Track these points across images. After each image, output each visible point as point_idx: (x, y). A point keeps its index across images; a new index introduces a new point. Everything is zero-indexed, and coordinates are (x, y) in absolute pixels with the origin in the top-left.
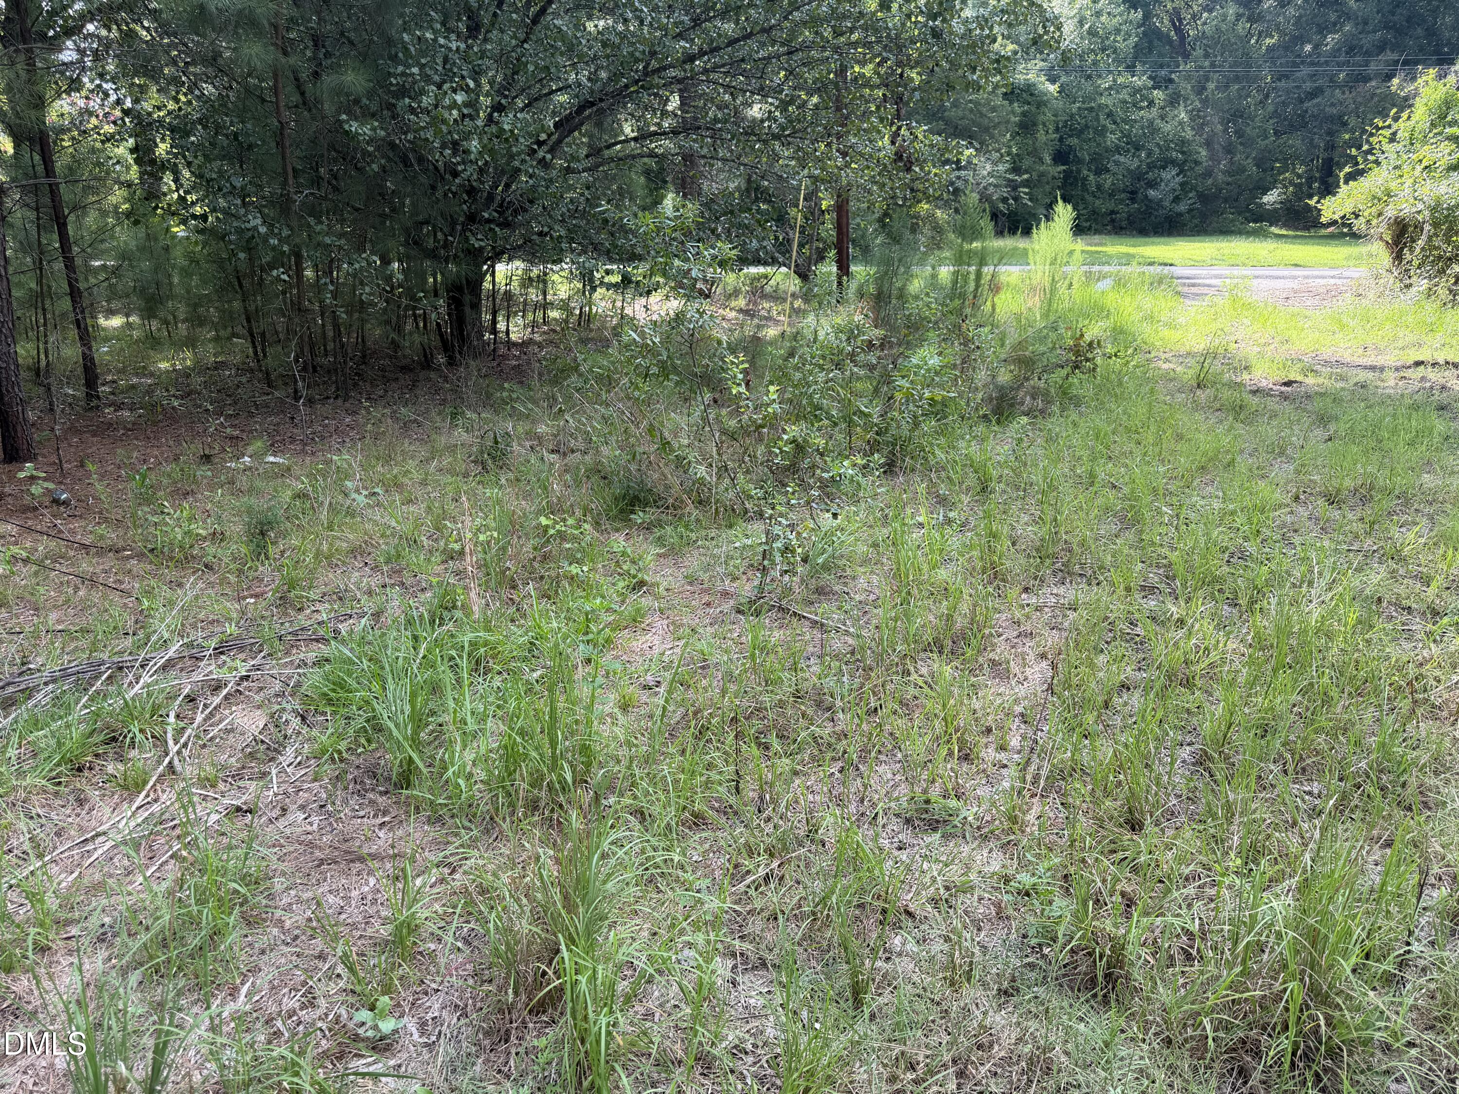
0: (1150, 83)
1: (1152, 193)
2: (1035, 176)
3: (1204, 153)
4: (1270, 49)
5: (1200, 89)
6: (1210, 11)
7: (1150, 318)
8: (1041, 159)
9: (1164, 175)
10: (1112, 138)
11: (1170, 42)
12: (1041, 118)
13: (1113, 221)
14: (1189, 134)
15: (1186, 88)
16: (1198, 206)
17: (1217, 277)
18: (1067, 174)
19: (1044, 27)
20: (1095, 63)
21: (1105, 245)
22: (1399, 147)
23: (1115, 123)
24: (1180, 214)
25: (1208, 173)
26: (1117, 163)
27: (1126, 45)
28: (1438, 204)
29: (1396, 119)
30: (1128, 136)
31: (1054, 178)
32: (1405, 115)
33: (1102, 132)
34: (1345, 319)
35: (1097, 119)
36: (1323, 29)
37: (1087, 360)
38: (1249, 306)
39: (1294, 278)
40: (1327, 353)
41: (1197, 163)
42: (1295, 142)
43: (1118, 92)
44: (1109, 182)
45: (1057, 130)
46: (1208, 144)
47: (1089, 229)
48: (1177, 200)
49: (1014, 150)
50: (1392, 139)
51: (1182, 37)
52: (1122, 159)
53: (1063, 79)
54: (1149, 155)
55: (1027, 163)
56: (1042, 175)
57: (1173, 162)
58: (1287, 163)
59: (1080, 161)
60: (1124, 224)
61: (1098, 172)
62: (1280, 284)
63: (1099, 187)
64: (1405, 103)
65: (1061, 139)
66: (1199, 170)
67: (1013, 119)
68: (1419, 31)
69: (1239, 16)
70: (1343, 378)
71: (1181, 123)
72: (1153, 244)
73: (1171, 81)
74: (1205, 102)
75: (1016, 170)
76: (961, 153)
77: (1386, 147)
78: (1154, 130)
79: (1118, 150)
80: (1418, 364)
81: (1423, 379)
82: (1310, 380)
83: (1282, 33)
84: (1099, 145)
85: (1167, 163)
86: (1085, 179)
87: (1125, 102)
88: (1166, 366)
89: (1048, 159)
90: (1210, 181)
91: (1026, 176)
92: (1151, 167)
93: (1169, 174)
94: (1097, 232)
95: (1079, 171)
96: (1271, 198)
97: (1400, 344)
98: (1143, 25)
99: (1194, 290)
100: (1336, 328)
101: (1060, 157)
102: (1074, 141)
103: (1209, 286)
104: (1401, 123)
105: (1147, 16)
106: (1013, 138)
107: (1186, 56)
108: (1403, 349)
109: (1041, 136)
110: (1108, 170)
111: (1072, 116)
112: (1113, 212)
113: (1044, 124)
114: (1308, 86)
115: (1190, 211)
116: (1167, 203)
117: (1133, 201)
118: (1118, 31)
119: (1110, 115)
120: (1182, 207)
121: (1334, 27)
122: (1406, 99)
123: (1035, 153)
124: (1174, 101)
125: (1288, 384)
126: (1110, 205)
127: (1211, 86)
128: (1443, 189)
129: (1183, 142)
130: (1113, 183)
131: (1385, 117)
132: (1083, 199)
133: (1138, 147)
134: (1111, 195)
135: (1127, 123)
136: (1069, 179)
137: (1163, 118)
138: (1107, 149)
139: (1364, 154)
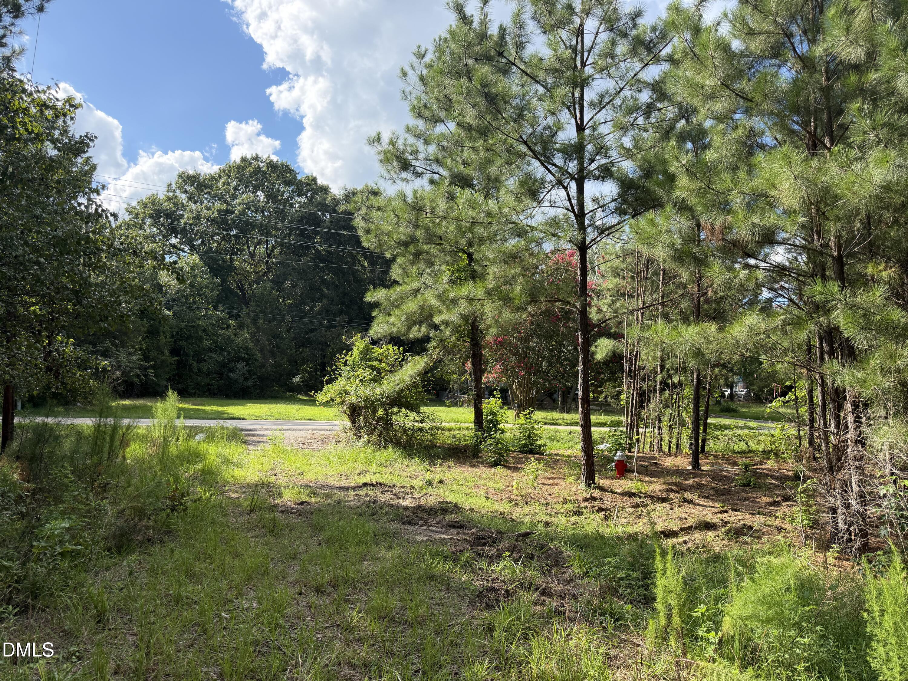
0: (227, 316)
1: (231, 375)
2: (158, 362)
3: (259, 355)
4: (290, 306)
5: (255, 321)
6: (258, 284)
7: (227, 461)
8: (163, 352)
9: (238, 365)
10: (206, 343)
11: (237, 295)
12: (162, 329)
13: (209, 390)
14: (250, 344)
15: (247, 321)
16: (258, 383)
17: (267, 430)
18: (179, 362)
19: (151, 302)
20: (194, 302)
21: (204, 405)
22: (348, 368)
23: (208, 335)
24: (249, 387)
25: (263, 366)
26: (210, 357)
27: (212, 294)
28: (367, 398)
29: (346, 355)
30: (216, 343)
31: (171, 364)
32: (349, 354)
33: (200, 339)
34: (331, 458)
35: (197, 332)
36: (314, 300)
37: (181, 504)
38: (283, 451)
39: (308, 430)
40: (322, 480)
41: (256, 360)
42: (306, 351)
43: (209, 319)
44: (206, 367)
45: (172, 336)
46: (261, 351)
47: (195, 394)
48: (246, 379)
49: (144, 347)
50: (345, 364)
51: (244, 294)
52: (213, 355)
53: (175, 308)
54: (229, 353)
55: (153, 354)
56: (163, 361)
57: (243, 359)
58: (304, 361)
59: (188, 355)
60: (216, 391)
61: (199, 362)
62: (300, 434)
63: (200, 370)
64: (349, 348)
65: (175, 342)
66: (257, 364)
67: (143, 329)
68: (356, 307)
69: (272, 289)
70: (329, 496)
71: (246, 339)
72: (233, 405)
73: (239, 316)
74: (258, 328)
75: (146, 358)
76: (99, 364)
77: (343, 368)
78: (231, 341)
79: (210, 350)
80: (365, 485)
81: (367, 495)
82: (313, 500)
83: (295, 299)
84: (199, 346)
85: (239, 359)
86: (191, 365)
87: (213, 325)
88: (234, 495)
89: (167, 353)
90: (264, 370)
91: (151, 363)
92: (230, 361)
93: (241, 365)
94: (200, 396)
95: (187, 360)
96: (297, 379)
97: (357, 472)
98: (222, 285)
99: (254, 438)
100: (326, 462)
101: (175, 352)
102: (183, 343)
103: (263, 436)
104: (347, 357)
105: (223, 281)
106: (143, 339)
107: (247, 304)
108: (359, 474)
109: (162, 339)
110: (205, 361)
111: (181, 329)
112: (209, 385)
113: (164, 333)
114: (309, 327)
115: (254, 386)
116: (240, 381)
117: (221, 379)
118: (207, 287)
119: (204, 330)
120: (249, 384)
121: (319, 300)
122: (349, 345)
123: (159, 349)
124: (241, 326)
125: (302, 503)
126: (208, 381)
127: (261, 321)
128: (368, 392)
129: (247, 349)
130: (208, 368)
131: (341, 354)
132: (190, 376)
133: (222, 349)
134: (208, 375)
135: (215, 336)
136: (181, 365)
137: (235, 335)
138: (204, 349)
139: (333, 371)
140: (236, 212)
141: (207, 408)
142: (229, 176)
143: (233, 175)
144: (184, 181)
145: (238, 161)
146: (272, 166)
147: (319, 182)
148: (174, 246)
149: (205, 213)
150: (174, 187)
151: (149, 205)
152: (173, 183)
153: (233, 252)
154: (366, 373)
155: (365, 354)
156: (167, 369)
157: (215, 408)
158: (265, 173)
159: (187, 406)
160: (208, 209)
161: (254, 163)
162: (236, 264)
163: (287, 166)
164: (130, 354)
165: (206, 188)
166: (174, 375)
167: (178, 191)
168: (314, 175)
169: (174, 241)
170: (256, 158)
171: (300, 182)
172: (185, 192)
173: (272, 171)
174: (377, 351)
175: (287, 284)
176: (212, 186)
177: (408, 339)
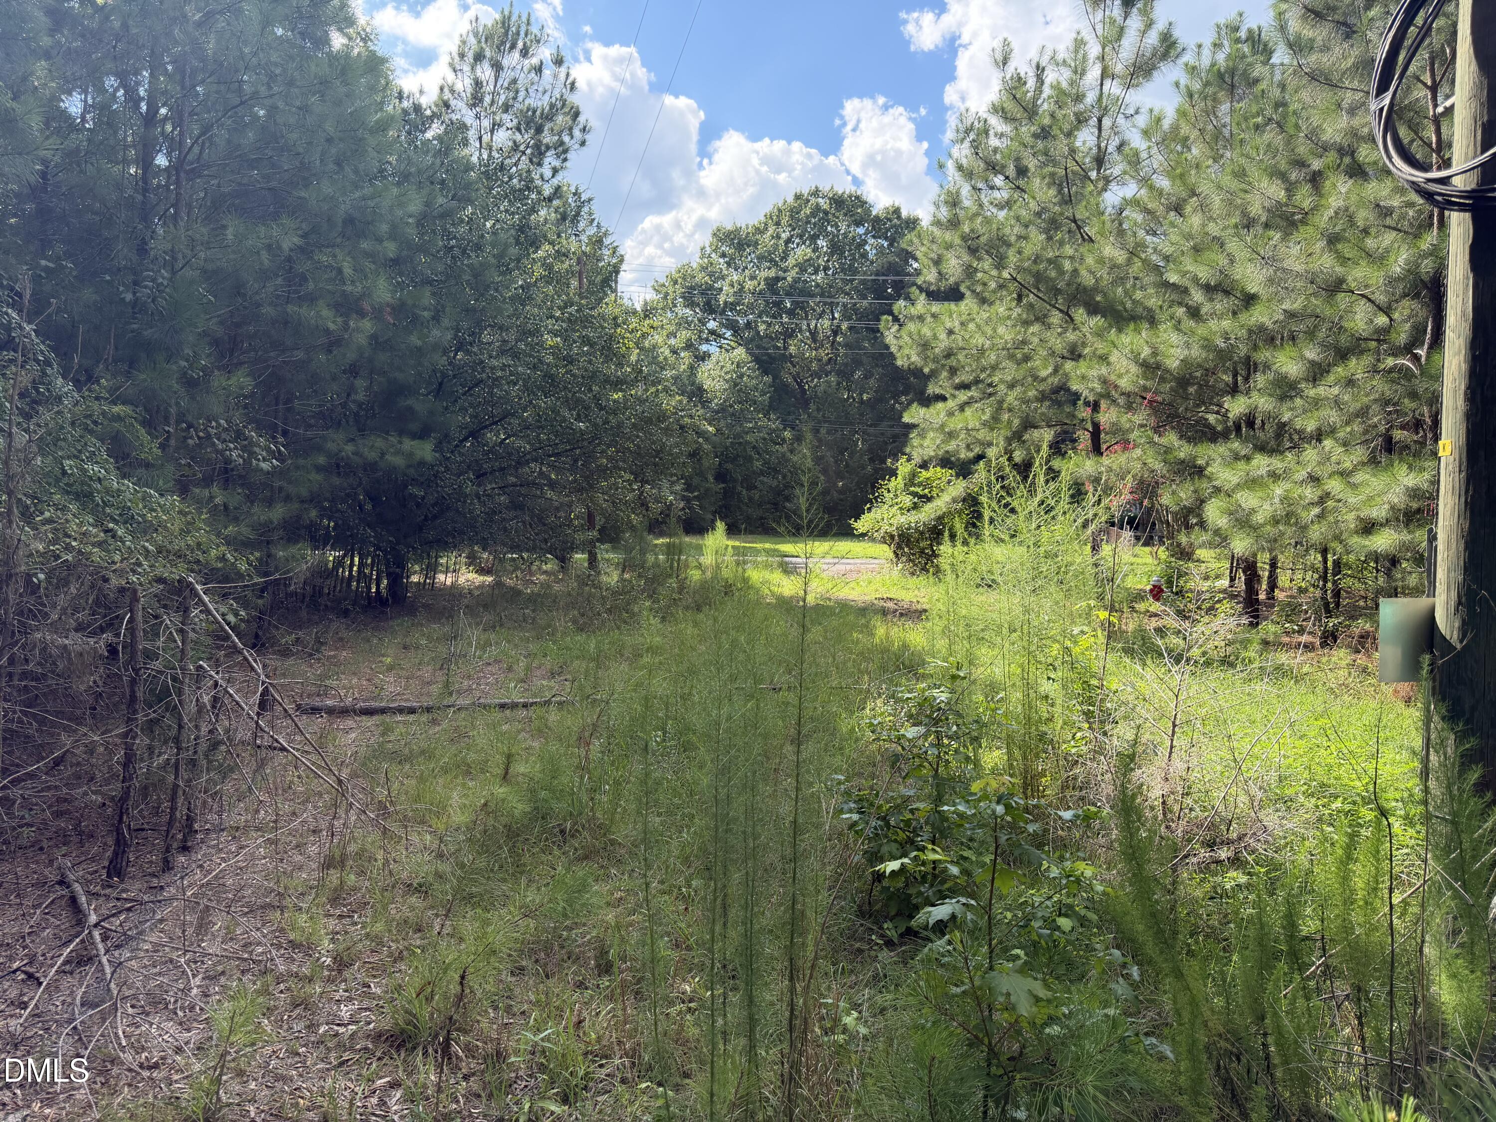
0: (782, 426)
1: (789, 505)
2: (702, 490)
8: (707, 479)
9: (796, 492)
10: (758, 464)
11: (795, 394)
14: (811, 464)
15: (806, 430)
18: (726, 490)
22: (890, 495)
23: (758, 453)
26: (762, 483)
27: (762, 399)
29: (890, 480)
30: (768, 463)
31: (716, 492)
32: (893, 479)
33: (749, 459)
35: (745, 451)
36: (895, 395)
41: (818, 484)
43: (759, 432)
44: (757, 496)
45: (716, 458)
49: (687, 474)
50: (888, 491)
51: (803, 393)
52: (765, 479)
53: (719, 422)
54: (784, 476)
55: (696, 481)
56: (707, 490)
57: (801, 483)
59: (735, 481)
61: (749, 489)
63: (750, 499)
64: (893, 473)
65: (720, 464)
66: (820, 489)
69: (839, 383)
71: (804, 456)
72: (787, 542)
73: (797, 425)
74: (820, 441)
75: (689, 487)
77: (885, 495)
78: (787, 461)
79: (762, 473)
84: (748, 469)
85: (797, 484)
86: (740, 493)
87: (764, 439)
89: (711, 479)
90: (828, 498)
91: (696, 493)
92: (786, 486)
93: (799, 489)
94: (751, 531)
95: (734, 488)
98: (773, 385)
101: (721, 476)
102: (729, 466)
104: (891, 483)
105: (776, 379)
109: (705, 462)
110: (756, 487)
111: (727, 448)
112: (762, 518)
113: (708, 453)
116: (799, 513)
117: (777, 510)
118: (756, 389)
119: (754, 448)
120: (810, 516)
121: (903, 394)
122: (894, 470)
123: (702, 475)
124: (798, 439)
126: (760, 513)
127: (823, 432)
130: (760, 496)
131: (884, 479)
132: (739, 508)
133: (777, 472)
134: (760, 505)
135: (767, 453)
136: (728, 494)
137: (792, 451)
138: (754, 472)
139: (876, 498)
140: (789, 279)
141: (758, 546)
142: (778, 224)
143: (785, 220)
144: (720, 240)
145: (790, 199)
146: (838, 202)
147: (904, 214)
148: (712, 332)
149: (749, 285)
150: (708, 250)
151: (680, 280)
152: (707, 245)
153: (789, 334)
154: (907, 500)
155: (911, 480)
156: (713, 499)
157: (767, 546)
158: (826, 213)
159: (737, 544)
160: (753, 278)
161: (813, 200)
162: (792, 349)
163: (857, 197)
164: (673, 483)
165: (749, 246)
166: (720, 507)
167: (713, 255)
168: (896, 205)
169: (712, 325)
170: (816, 193)
171: (877, 219)
172: (723, 255)
173: (836, 209)
174: (924, 474)
175: (858, 374)
176: (756, 243)
177: (958, 459)
